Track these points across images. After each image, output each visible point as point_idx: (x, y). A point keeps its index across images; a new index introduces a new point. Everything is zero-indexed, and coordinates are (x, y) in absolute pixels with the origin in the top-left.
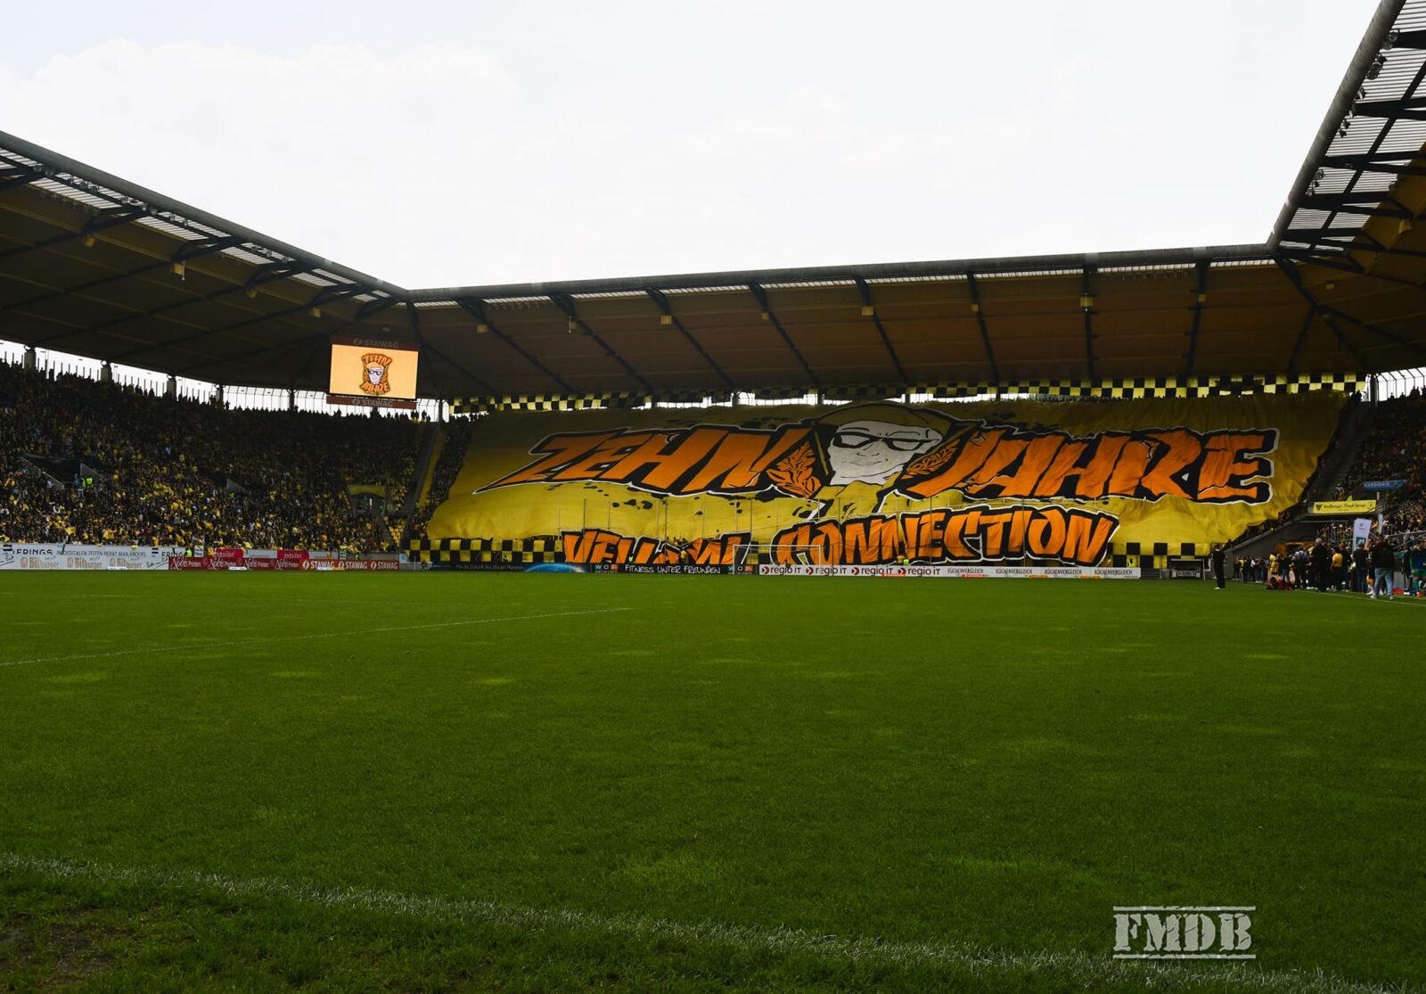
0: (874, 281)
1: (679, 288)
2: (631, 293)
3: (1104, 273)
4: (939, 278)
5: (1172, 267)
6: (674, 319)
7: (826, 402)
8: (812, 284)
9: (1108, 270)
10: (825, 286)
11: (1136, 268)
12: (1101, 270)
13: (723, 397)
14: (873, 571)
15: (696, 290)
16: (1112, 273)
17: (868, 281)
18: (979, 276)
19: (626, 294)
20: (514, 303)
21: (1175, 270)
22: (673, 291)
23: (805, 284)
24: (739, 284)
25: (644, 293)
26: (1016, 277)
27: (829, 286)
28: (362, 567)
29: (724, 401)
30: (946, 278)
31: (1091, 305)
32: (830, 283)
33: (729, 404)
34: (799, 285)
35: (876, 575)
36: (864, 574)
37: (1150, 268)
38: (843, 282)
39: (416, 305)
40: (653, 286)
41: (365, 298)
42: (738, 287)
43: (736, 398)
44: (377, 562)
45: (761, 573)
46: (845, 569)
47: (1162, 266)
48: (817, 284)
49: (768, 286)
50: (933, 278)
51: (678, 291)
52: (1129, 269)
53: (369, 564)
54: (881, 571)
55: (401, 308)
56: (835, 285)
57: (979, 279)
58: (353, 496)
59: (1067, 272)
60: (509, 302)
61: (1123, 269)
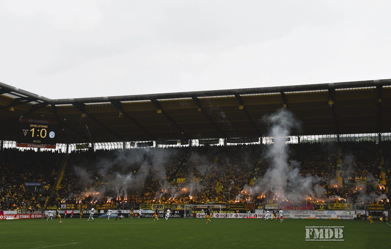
0: (244, 95)
1: (164, 98)
2: (145, 101)
3: (338, 91)
4: (270, 94)
5: (366, 88)
6: (162, 111)
7: (228, 144)
8: (218, 97)
9: (339, 89)
10: (224, 97)
11: (351, 89)
12: (336, 90)
13: (185, 142)
14: (243, 216)
15: (171, 99)
16: (341, 91)
17: (241, 95)
18: (286, 93)
19: (143, 101)
20: (97, 105)
21: (368, 89)
22: (162, 100)
23: (215, 97)
24: (189, 97)
25: (150, 100)
26: (301, 93)
27: (225, 97)
28: (27, 217)
29: (186, 144)
30: (273, 93)
31: (333, 104)
32: (226, 96)
33: (187, 145)
34: (213, 97)
35: (245, 218)
36: (240, 217)
37: (357, 88)
38: (231, 96)
39: (56, 105)
40: (154, 98)
41: (34, 103)
42: (188, 98)
43: (191, 143)
44: (34, 215)
45: (197, 217)
46: (232, 215)
47: (362, 88)
48: (220, 96)
49: (201, 98)
50: (267, 94)
51: (164, 100)
52: (348, 89)
53: (31, 216)
54: (247, 216)
55: (49, 107)
56: (228, 97)
57: (286, 94)
58: (26, 186)
59: (322, 91)
60: (95, 104)
61: (346, 89)
